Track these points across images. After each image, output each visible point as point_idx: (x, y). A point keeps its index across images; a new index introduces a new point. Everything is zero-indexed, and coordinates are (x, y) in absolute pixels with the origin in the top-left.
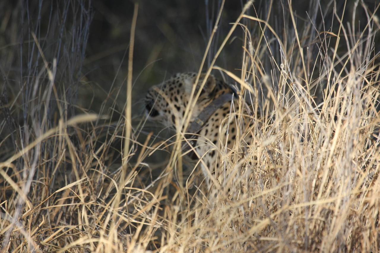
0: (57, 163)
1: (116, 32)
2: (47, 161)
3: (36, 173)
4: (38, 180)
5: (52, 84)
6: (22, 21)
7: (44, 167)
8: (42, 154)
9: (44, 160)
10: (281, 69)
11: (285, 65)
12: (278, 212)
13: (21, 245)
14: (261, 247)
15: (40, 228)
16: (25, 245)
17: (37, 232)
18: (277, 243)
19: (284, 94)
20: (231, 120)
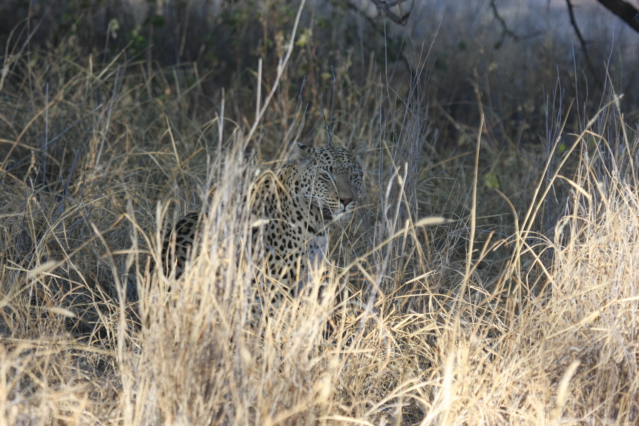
3: (388, 267)
5: (403, 190)
7: (396, 262)
8: (394, 250)
9: (395, 255)
10: (611, 175)
11: (615, 171)
12: (608, 305)
13: (374, 331)
14: (592, 337)
15: (391, 316)
16: (378, 330)
17: (389, 319)
18: (606, 333)
19: (614, 198)
20: (565, 223)
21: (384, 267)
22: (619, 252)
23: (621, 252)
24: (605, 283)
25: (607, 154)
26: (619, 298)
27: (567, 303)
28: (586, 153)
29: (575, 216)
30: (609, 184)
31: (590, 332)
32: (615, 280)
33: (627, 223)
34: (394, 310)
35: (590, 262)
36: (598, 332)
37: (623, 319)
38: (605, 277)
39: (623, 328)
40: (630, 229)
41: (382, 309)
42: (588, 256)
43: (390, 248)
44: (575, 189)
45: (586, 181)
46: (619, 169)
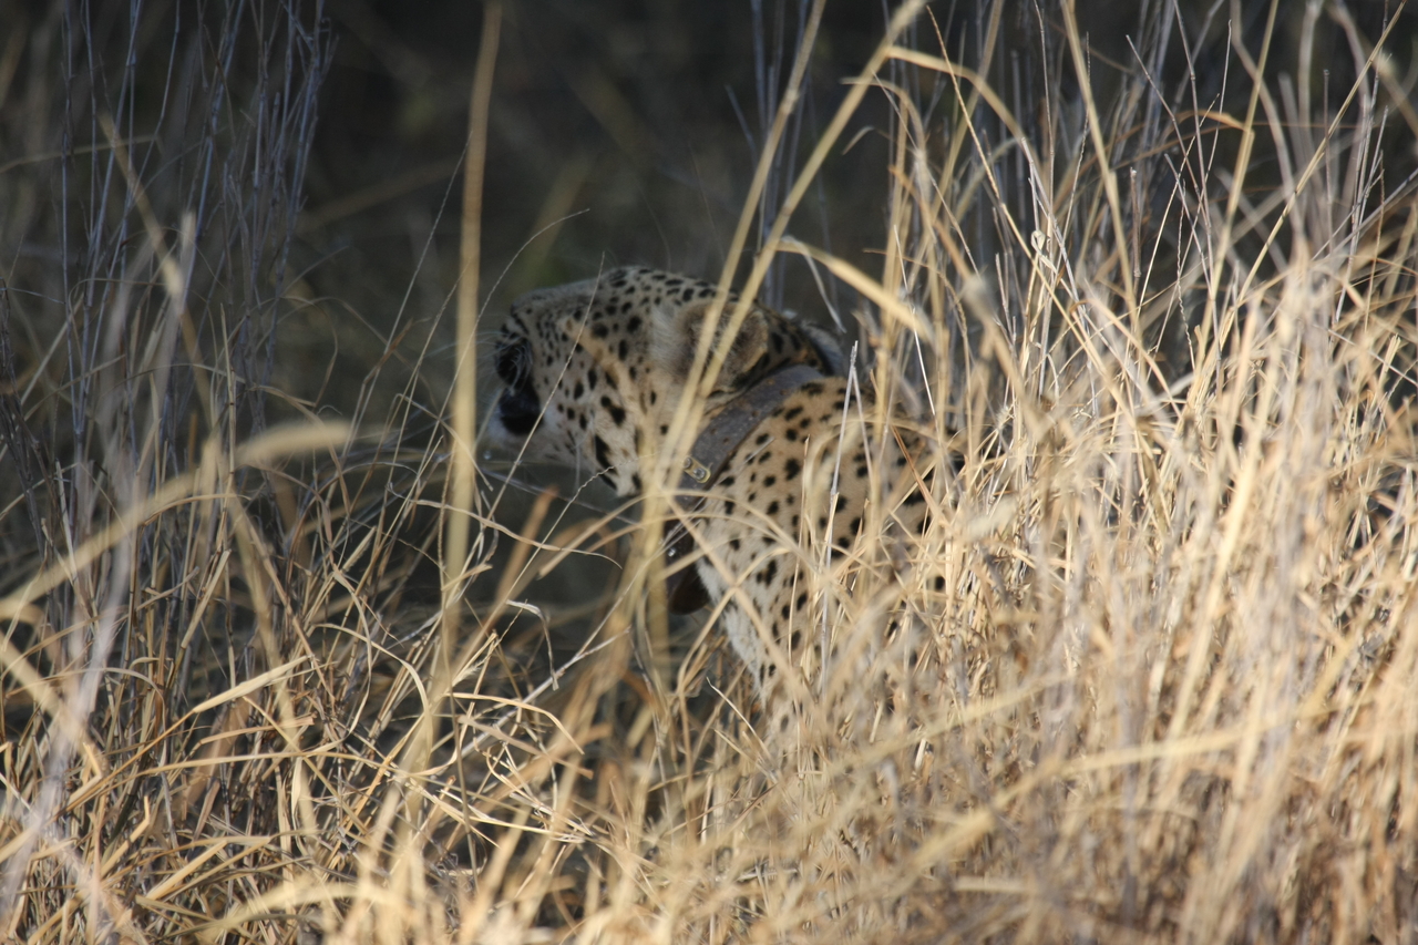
0: (200, 601)
1: (419, 111)
2: (159, 596)
3: (119, 639)
4: (127, 668)
5: (178, 309)
6: (67, 71)
7: (150, 618)
8: (144, 570)
9: (148, 590)
10: (1033, 252)
11: (1047, 234)
12: (1026, 785)
13: (64, 912)
14: (962, 916)
15: (137, 844)
16: (80, 910)
17: (126, 861)
18: (1018, 899)
19: (1043, 345)
20: (845, 444)
21: (104, 644)
22: (1068, 565)
23: (1072, 565)
24: (1011, 697)
25: (1011, 165)
26: (1071, 754)
27: (861, 780)
28: (920, 156)
29: (883, 418)
30: (1024, 285)
31: (954, 897)
32: (1053, 679)
33: (1098, 445)
34: (146, 823)
35: (949, 610)
36: (985, 896)
37: (1089, 842)
38: (1010, 668)
39: (1090, 879)
40: (1113, 471)
41: (96, 820)
42: (940, 583)
43: (126, 566)
44: (876, 309)
45: (924, 273)
46: (1062, 225)
